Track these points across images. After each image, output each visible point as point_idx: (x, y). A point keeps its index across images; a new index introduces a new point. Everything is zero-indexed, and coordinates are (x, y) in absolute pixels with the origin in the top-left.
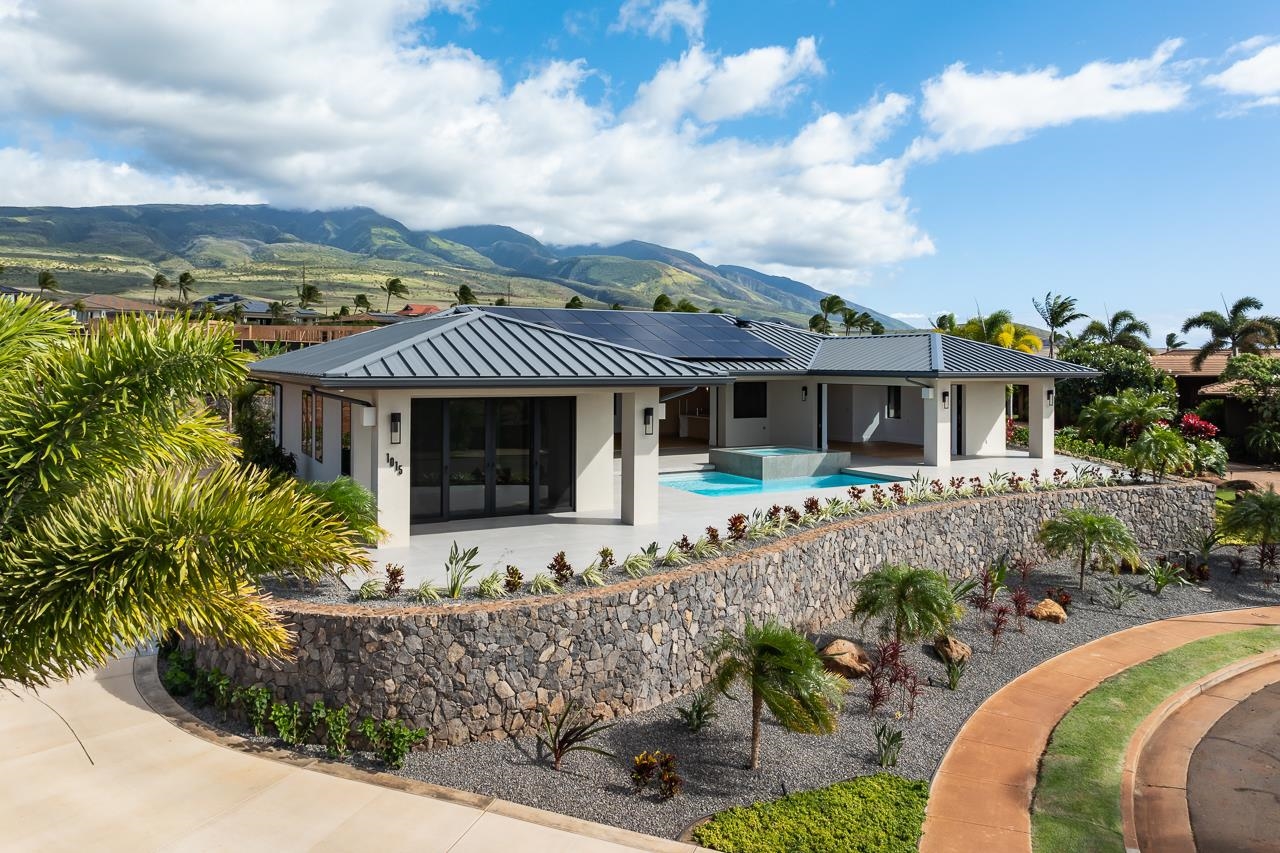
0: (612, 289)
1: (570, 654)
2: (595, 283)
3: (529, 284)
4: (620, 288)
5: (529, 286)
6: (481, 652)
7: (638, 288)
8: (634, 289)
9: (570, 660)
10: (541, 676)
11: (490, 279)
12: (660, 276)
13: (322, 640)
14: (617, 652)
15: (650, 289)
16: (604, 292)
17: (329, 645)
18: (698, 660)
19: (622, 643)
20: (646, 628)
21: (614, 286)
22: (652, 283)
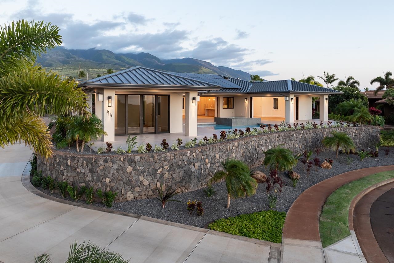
1: (167, 171)
6: (138, 169)
9: (167, 173)
10: (158, 178)
12: (199, 70)
13: (85, 165)
14: (183, 171)
17: (87, 167)
18: (210, 175)
19: (185, 168)
20: (193, 164)
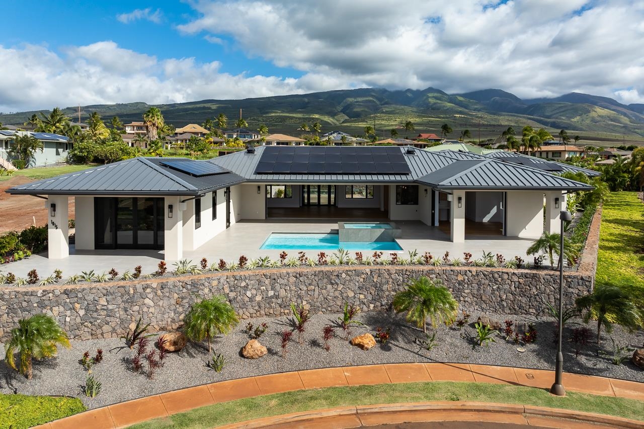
0: (559, 121)
2: (548, 117)
3: (510, 119)
4: (564, 120)
5: (510, 121)
7: (575, 120)
8: (573, 120)
11: (489, 117)
12: (589, 112)
15: (583, 120)
16: (554, 122)
21: (560, 119)
22: (584, 116)
